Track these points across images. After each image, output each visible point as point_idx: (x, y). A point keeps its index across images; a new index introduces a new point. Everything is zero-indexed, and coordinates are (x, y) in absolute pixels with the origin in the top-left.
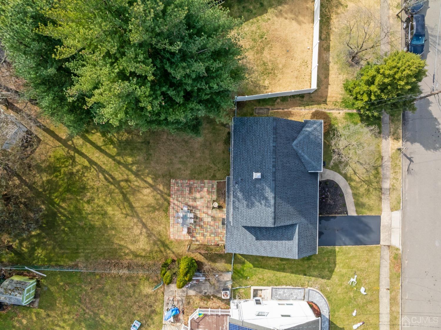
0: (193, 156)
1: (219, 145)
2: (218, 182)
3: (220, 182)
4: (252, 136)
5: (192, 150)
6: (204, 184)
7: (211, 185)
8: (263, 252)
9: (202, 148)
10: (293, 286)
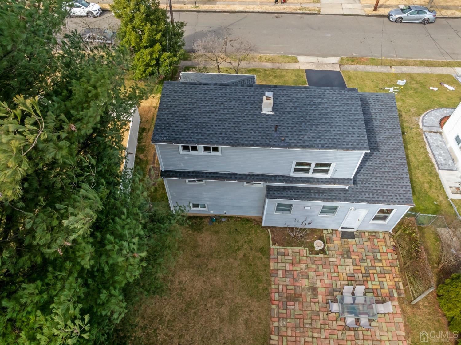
0: (221, 291)
1: (203, 241)
2: (274, 244)
3: (273, 240)
4: (192, 113)
5: (208, 294)
6: (277, 270)
7: (279, 257)
8: (395, 141)
9: (206, 273)
10: (425, 145)
